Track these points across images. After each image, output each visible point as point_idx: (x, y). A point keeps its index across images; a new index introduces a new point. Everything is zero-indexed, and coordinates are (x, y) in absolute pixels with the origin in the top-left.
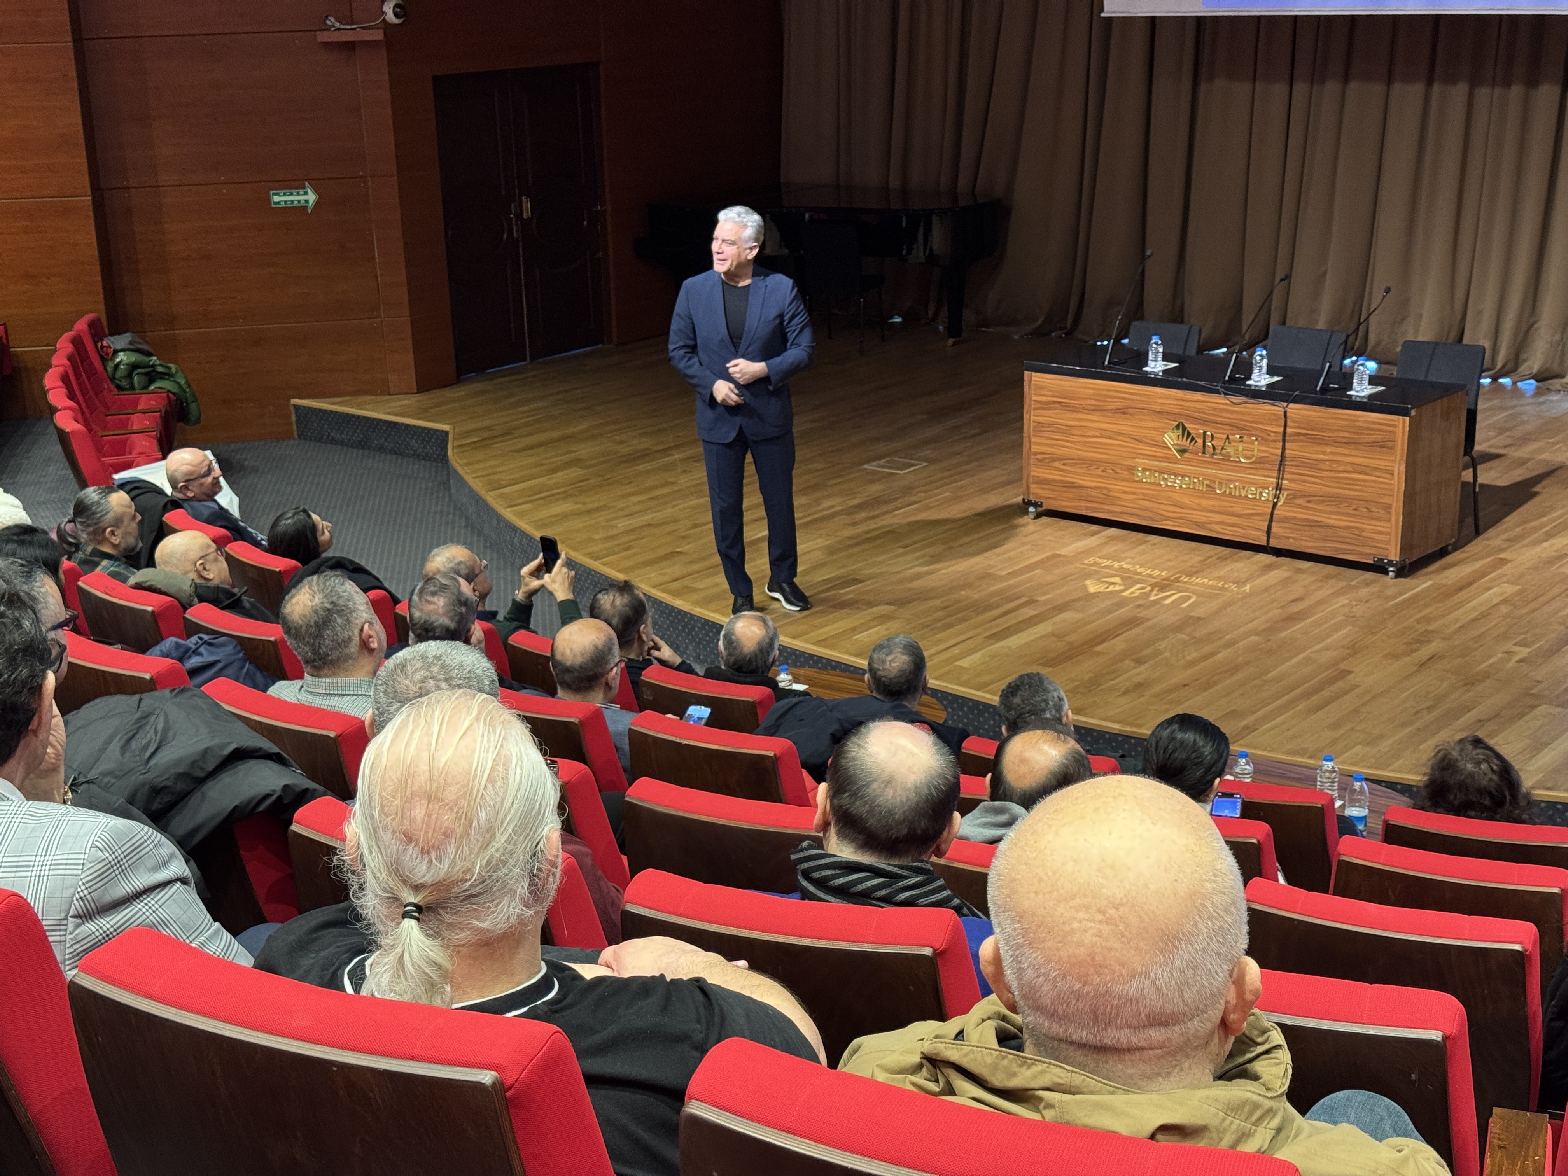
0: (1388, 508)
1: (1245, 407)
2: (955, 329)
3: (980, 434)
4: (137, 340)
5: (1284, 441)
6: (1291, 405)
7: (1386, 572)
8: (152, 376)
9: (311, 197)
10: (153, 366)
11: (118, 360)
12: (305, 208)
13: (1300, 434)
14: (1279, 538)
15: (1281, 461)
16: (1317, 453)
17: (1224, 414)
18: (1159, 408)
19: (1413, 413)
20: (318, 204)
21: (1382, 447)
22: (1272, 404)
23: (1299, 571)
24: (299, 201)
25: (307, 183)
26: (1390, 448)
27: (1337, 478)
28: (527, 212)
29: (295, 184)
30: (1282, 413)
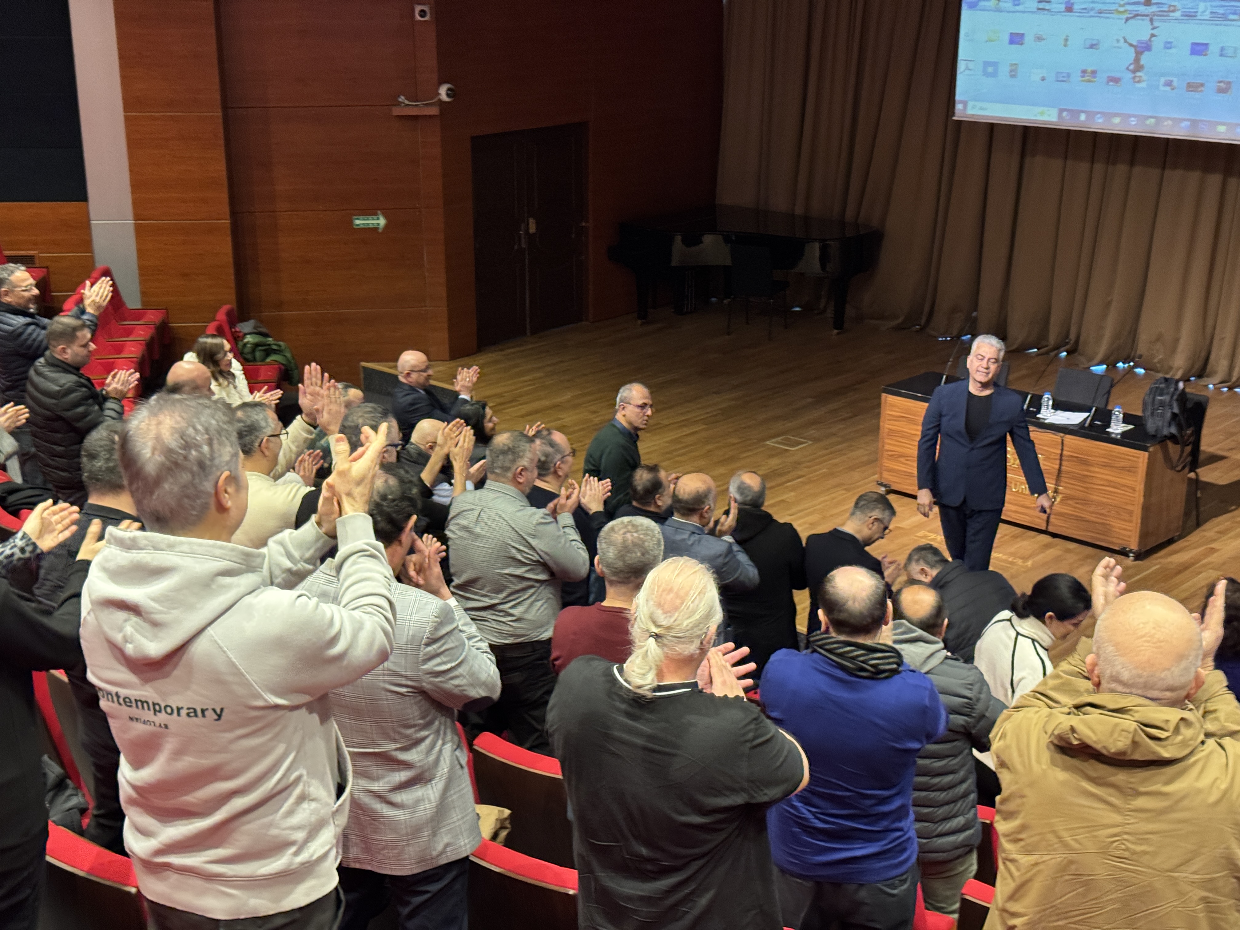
0: (1131, 513)
2: (839, 323)
3: (850, 417)
4: (259, 325)
5: (1061, 460)
6: (1068, 436)
7: (1128, 556)
8: (269, 352)
9: (382, 222)
10: (269, 345)
11: (246, 340)
12: (377, 229)
13: (1072, 456)
14: (1056, 525)
15: (1058, 473)
16: (1083, 470)
19: (1151, 449)
20: (387, 226)
21: (1129, 471)
22: (1054, 434)
23: (1068, 551)
24: (373, 224)
25: (379, 212)
26: (1134, 472)
28: (532, 229)
29: (370, 212)
30: (1060, 441)
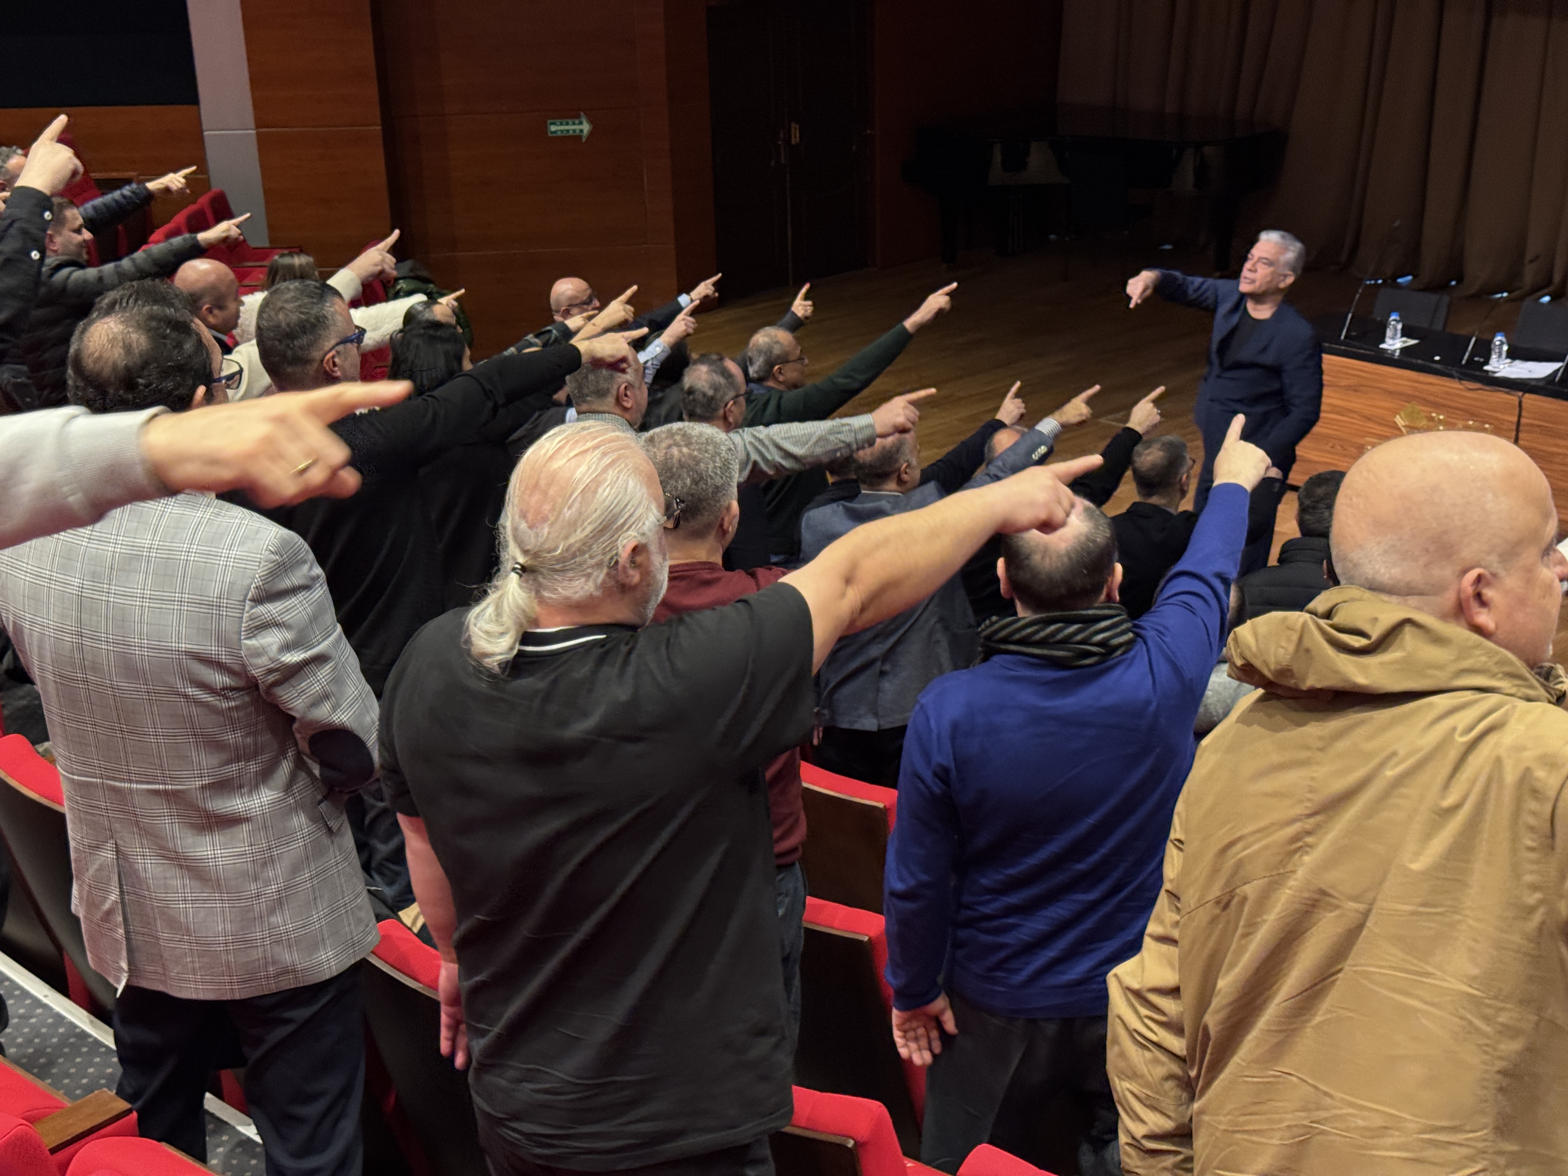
1: (1480, 394)
4: (418, 266)
5: (1518, 431)
6: (1527, 395)
9: (586, 127)
11: (399, 287)
12: (579, 138)
13: (1534, 425)
17: (1457, 399)
18: (1392, 388)
20: (591, 133)
22: (1507, 393)
24: (574, 131)
25: (582, 114)
28: (795, 139)
29: (572, 114)
30: (1517, 403)
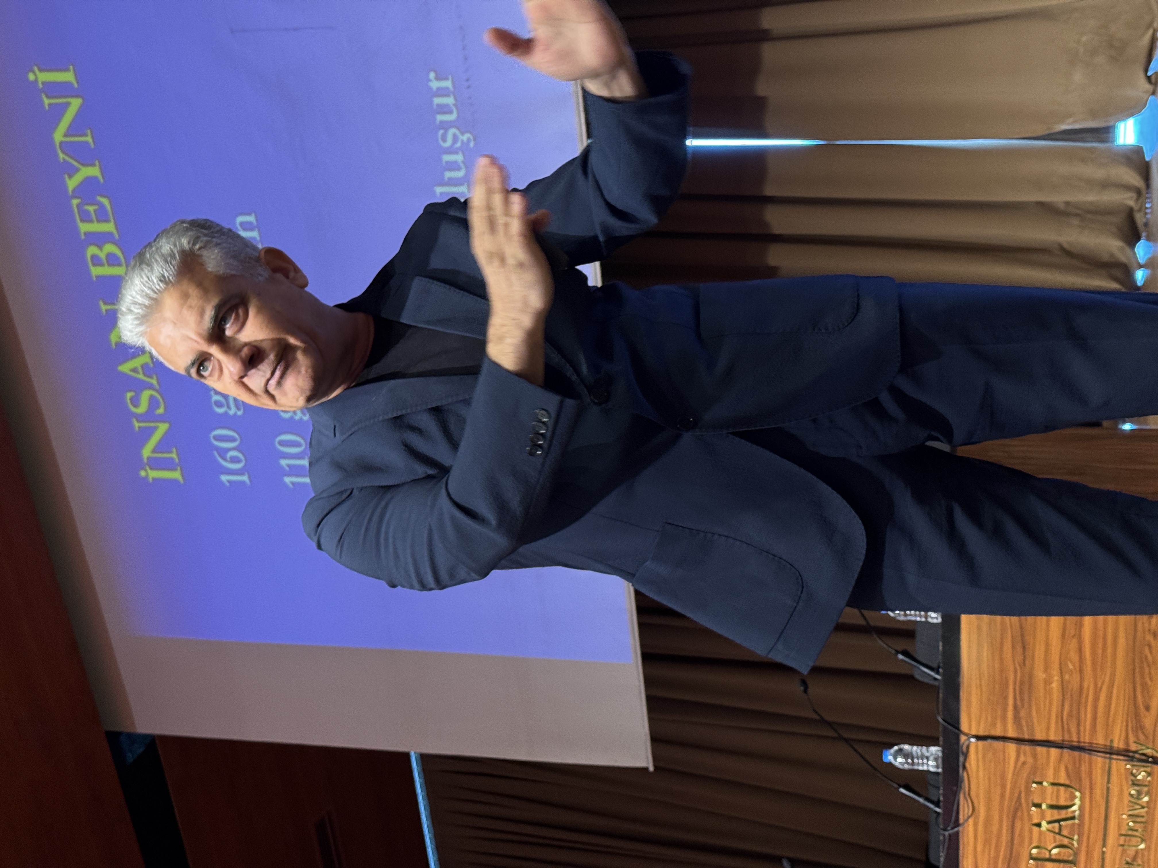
1: (978, 796)
5: (1033, 742)
6: (964, 726)
13: (1016, 718)
15: (1072, 748)
16: (1048, 692)
17: (995, 828)
22: (966, 755)
27: (1094, 663)
